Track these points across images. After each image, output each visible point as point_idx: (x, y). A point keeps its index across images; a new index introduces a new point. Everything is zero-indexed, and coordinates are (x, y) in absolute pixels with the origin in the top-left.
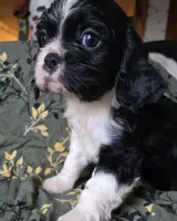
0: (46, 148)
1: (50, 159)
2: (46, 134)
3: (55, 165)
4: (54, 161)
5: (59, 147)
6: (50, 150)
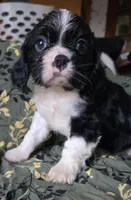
0: (8, 126)
1: (12, 135)
2: (8, 115)
3: (15, 140)
4: (15, 137)
6: (11, 127)
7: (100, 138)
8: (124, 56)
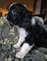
0: (14, 38)
1: (15, 40)
2: (14, 35)
5: (17, 38)
6: (15, 38)
7: (34, 44)
8: (45, 20)
